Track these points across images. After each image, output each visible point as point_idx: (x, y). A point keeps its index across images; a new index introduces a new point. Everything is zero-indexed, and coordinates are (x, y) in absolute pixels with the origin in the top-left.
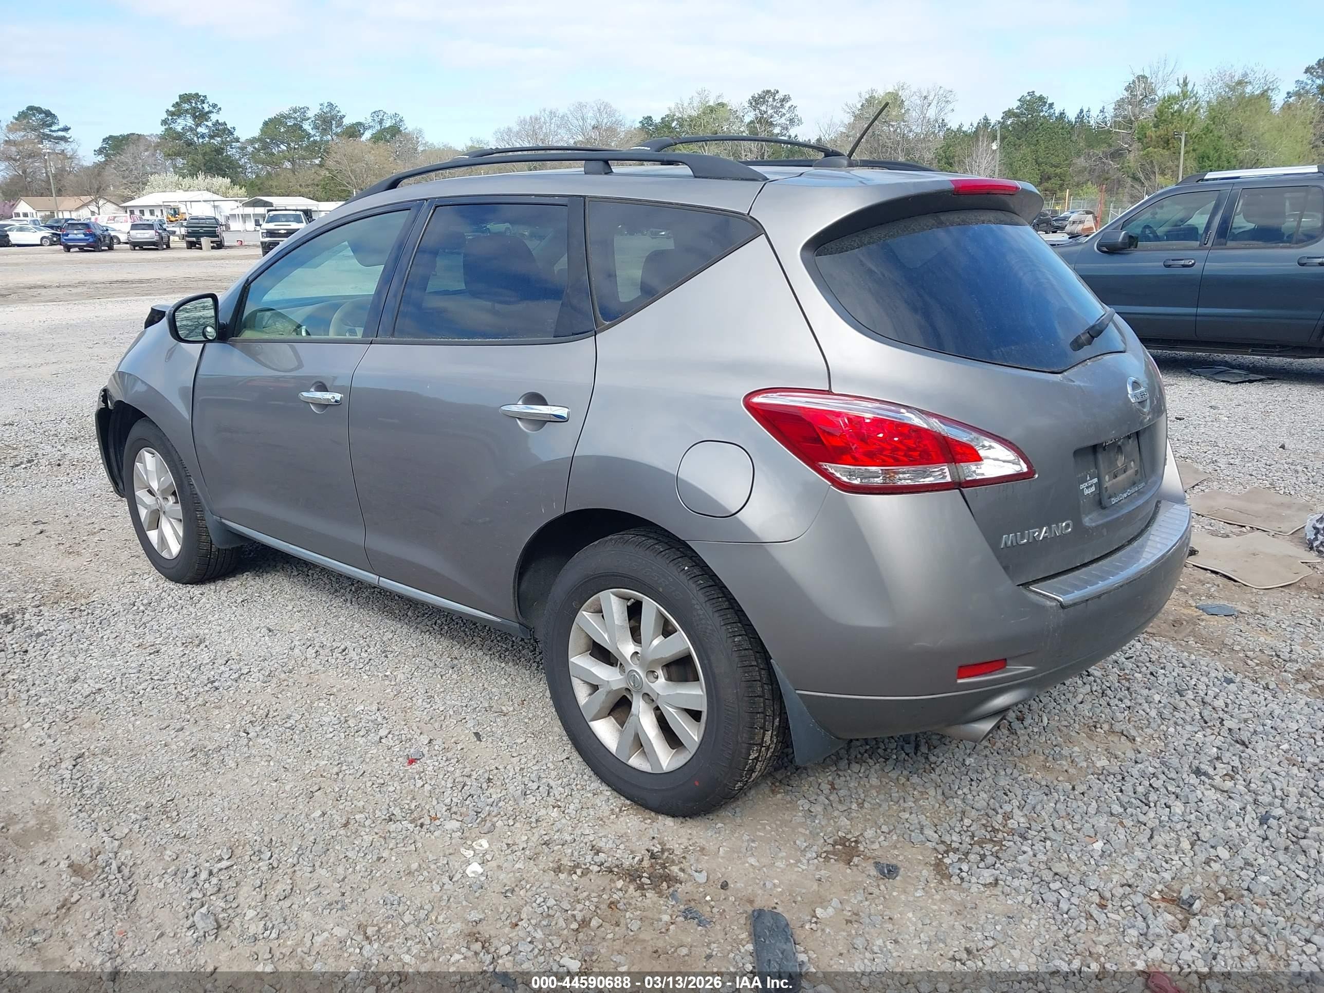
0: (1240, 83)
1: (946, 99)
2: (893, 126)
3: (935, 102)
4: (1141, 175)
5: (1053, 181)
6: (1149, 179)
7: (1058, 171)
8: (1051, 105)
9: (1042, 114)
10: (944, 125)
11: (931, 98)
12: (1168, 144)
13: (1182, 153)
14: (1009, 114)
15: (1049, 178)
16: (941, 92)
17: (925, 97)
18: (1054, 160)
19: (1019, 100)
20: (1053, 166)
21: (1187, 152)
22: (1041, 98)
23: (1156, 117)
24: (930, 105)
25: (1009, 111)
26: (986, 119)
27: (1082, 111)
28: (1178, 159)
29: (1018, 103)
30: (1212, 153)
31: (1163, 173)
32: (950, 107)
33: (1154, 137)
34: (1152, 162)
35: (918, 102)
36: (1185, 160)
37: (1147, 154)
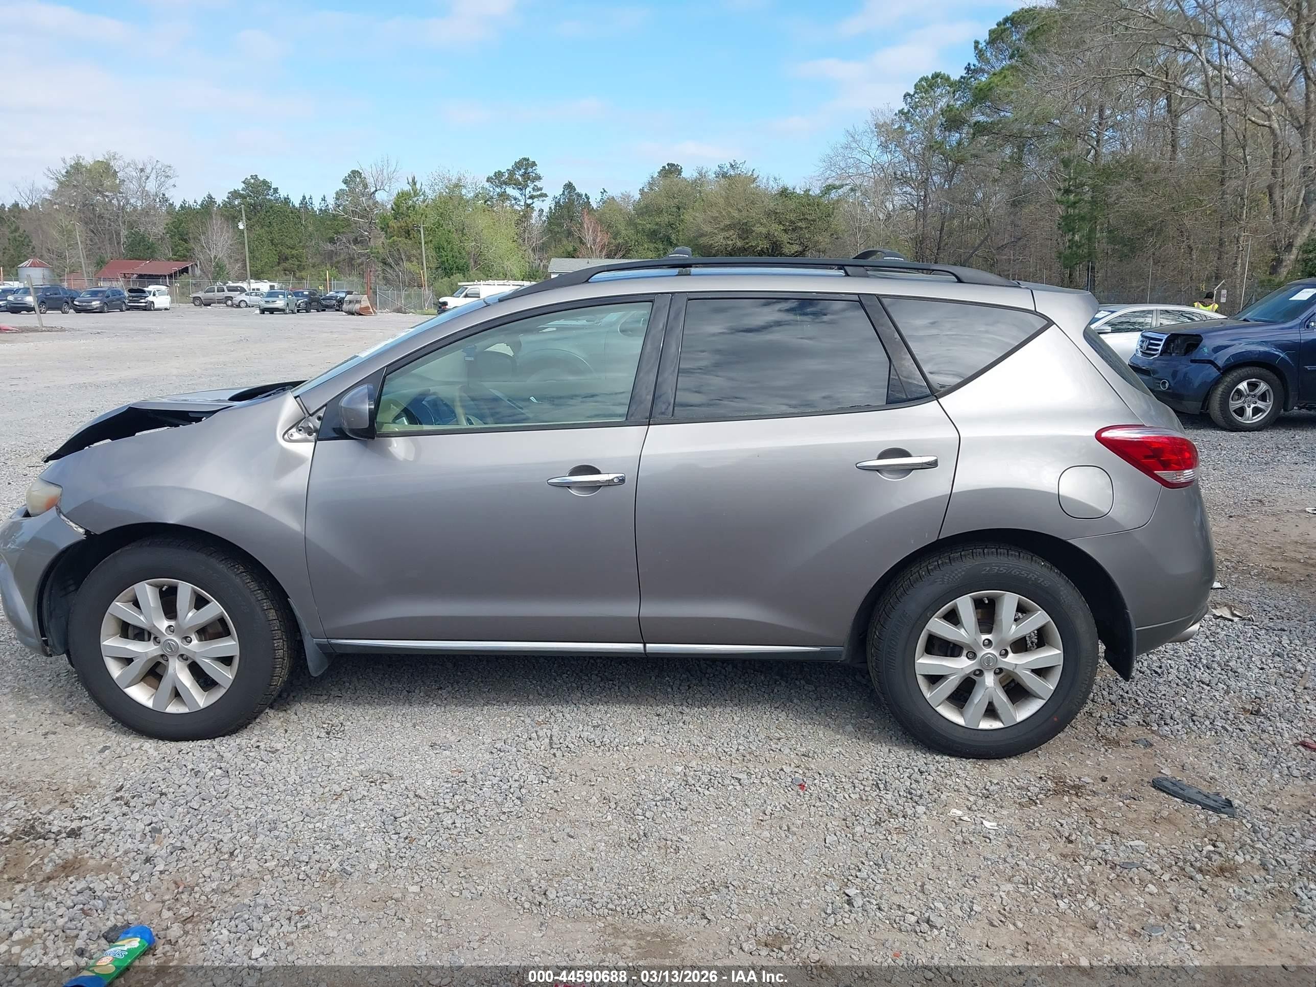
0: (457, 186)
1: (165, 174)
2: (107, 196)
3: (153, 176)
4: (390, 260)
5: (290, 261)
6: (398, 264)
7: (294, 252)
8: (276, 190)
9: (267, 197)
10: (165, 200)
11: (148, 171)
12: (409, 235)
13: (423, 243)
14: (235, 194)
15: (287, 259)
16: (159, 166)
17: (142, 170)
18: (289, 242)
19: (244, 182)
20: (289, 247)
21: (425, 243)
22: (265, 182)
23: (393, 209)
24: (148, 178)
25: (235, 191)
26: (210, 197)
27: (304, 198)
28: (420, 248)
29: (243, 185)
30: (445, 244)
31: (409, 260)
32: (171, 182)
33: (396, 227)
34: (398, 250)
35: (134, 174)
36: (426, 250)
37: (394, 242)
